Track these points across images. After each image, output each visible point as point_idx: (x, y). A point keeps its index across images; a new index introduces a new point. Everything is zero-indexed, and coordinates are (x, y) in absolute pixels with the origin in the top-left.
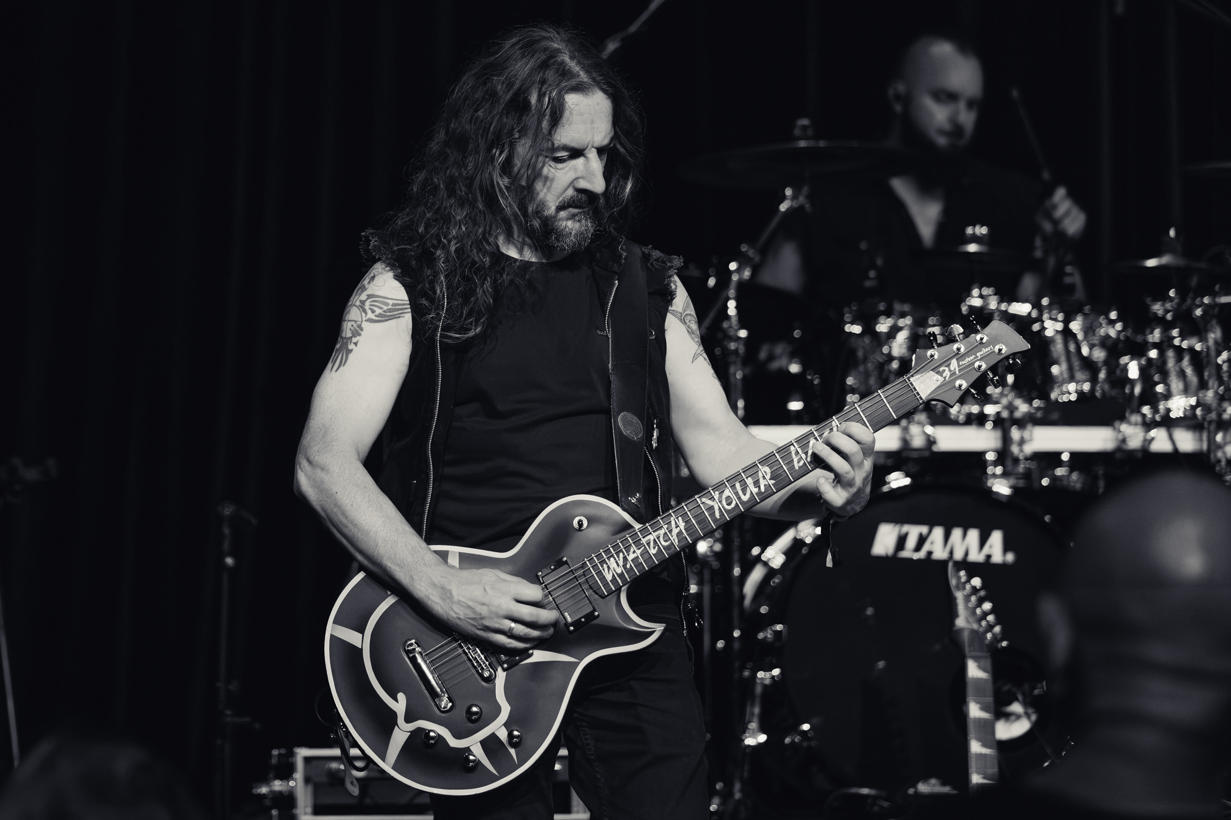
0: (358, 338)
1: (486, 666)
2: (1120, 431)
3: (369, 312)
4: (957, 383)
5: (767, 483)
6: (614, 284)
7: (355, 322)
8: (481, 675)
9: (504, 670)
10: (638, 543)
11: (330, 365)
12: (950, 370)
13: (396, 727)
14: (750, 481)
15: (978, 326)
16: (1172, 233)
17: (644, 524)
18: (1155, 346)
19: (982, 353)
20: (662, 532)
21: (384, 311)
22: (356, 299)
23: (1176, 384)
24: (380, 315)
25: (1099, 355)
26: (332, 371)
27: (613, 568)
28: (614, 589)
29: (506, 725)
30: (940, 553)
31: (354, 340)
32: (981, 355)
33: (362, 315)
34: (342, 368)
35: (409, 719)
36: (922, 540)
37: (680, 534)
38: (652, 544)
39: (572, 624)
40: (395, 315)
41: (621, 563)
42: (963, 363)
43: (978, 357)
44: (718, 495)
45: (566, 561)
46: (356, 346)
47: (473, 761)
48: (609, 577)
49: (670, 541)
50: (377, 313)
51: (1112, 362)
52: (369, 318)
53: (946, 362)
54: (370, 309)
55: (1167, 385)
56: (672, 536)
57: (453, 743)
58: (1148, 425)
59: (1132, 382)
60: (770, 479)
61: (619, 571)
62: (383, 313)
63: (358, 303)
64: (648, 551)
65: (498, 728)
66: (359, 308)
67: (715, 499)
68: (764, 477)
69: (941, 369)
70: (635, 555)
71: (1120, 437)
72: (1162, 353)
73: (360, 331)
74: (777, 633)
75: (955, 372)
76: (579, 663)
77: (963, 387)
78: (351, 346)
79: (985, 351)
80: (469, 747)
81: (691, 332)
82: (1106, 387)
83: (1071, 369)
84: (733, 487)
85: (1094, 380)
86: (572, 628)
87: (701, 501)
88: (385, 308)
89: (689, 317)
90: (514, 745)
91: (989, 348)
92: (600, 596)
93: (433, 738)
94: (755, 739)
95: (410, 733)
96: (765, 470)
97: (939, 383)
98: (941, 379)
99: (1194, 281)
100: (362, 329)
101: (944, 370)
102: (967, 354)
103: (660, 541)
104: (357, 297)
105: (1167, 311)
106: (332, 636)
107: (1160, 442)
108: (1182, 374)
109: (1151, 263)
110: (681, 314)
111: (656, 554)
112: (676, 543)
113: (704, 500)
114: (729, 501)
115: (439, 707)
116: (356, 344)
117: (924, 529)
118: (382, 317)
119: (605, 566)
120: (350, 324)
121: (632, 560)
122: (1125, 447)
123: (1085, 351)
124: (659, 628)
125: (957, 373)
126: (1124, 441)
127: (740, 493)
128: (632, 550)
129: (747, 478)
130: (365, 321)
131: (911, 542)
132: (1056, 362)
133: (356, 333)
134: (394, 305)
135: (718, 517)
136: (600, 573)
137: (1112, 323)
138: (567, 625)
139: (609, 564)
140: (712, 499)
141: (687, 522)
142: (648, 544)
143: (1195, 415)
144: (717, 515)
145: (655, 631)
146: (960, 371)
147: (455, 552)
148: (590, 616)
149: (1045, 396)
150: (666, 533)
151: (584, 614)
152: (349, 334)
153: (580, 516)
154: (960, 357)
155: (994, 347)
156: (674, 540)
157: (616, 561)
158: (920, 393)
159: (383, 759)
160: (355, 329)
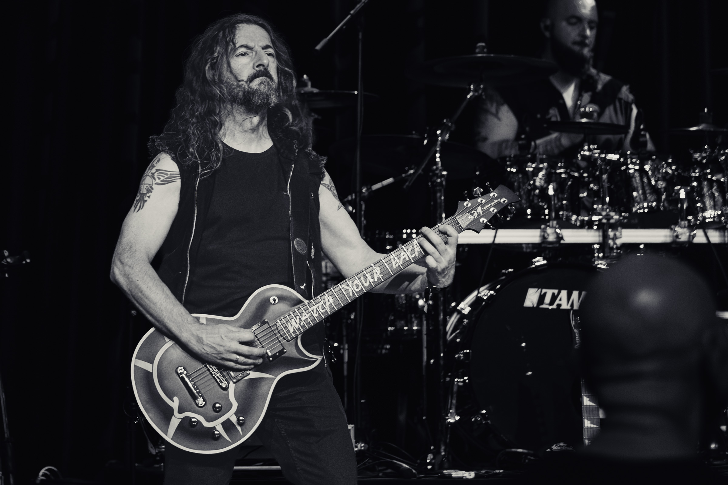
0: (150, 194)
1: (223, 380)
2: (675, 231)
3: (157, 179)
4: (481, 220)
5: (378, 276)
6: (292, 166)
7: (149, 185)
8: (221, 386)
9: (234, 383)
10: (307, 311)
11: (133, 208)
12: (477, 213)
13: (173, 416)
15: (491, 188)
16: (706, 110)
18: (697, 179)
19: (494, 203)
20: (320, 304)
22: (148, 172)
23: (708, 202)
25: (661, 184)
26: (135, 212)
27: (294, 325)
28: (294, 337)
29: (235, 414)
30: (565, 306)
31: (148, 195)
32: (494, 204)
33: (153, 181)
34: (140, 211)
35: (180, 411)
36: (554, 298)
37: (331, 305)
38: (315, 311)
39: (271, 357)
40: (171, 180)
41: (298, 321)
42: (484, 208)
43: (492, 205)
44: (351, 283)
45: (267, 321)
47: (218, 434)
48: (292, 330)
49: (325, 310)
50: (161, 180)
51: (669, 188)
52: (157, 183)
53: (475, 208)
54: (158, 177)
55: (704, 203)
56: (326, 307)
57: (206, 424)
58: (692, 227)
59: (682, 201)
60: (380, 274)
61: (297, 327)
62: (164, 179)
63: (150, 174)
64: (313, 315)
65: (231, 416)
66: (151, 177)
68: (376, 273)
69: (472, 212)
70: (306, 317)
71: (675, 234)
72: (700, 184)
73: (151, 190)
74: (465, 354)
75: (480, 214)
76: (276, 378)
77: (485, 222)
78: (146, 198)
79: (496, 201)
80: (215, 426)
81: (334, 195)
82: (666, 205)
83: (644, 193)
84: (360, 278)
85: (658, 200)
86: (271, 359)
87: (342, 287)
88: (166, 176)
90: (241, 425)
91: (498, 200)
92: (287, 341)
93: (195, 422)
94: (453, 419)
95: (181, 420)
96: (377, 269)
97: (471, 220)
98: (473, 218)
99: (719, 140)
100: (153, 189)
101: (474, 213)
102: (486, 203)
103: (319, 309)
104: (149, 171)
105: (703, 158)
106: (135, 366)
107: (700, 237)
108: (712, 196)
109: (693, 129)
110: (329, 185)
111: (317, 317)
112: (328, 310)
114: (357, 285)
115: (197, 405)
116: (149, 197)
117: (556, 291)
118: (164, 182)
119: (289, 323)
120: (145, 186)
121: (304, 320)
122: (678, 240)
123: (653, 182)
124: (319, 358)
125: (481, 214)
126: (677, 236)
127: (364, 282)
128: (304, 315)
129: (367, 274)
130: (155, 184)
131: (548, 299)
132: (635, 190)
133: (150, 190)
134: (171, 175)
135: (352, 296)
136: (286, 328)
137: (669, 165)
139: (291, 322)
140: (348, 285)
141: (334, 298)
142: (313, 311)
143: (721, 221)
144: (351, 294)
145: (318, 360)
146: (483, 213)
147: (203, 318)
148: (281, 352)
149: (629, 210)
150: (322, 305)
151: (278, 351)
152: (145, 192)
153: (274, 296)
154: (482, 205)
155: (501, 199)
156: (327, 309)
157: (295, 321)
158: (461, 225)
159: (166, 434)
160: (148, 188)
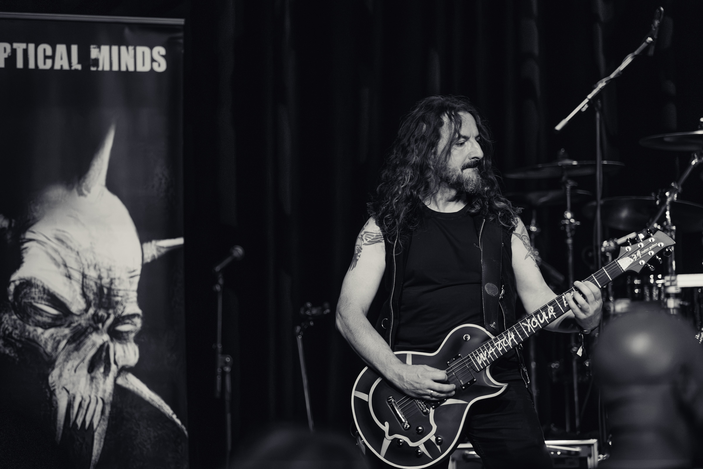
0: (360, 253)
1: (425, 407)
3: (365, 240)
4: (640, 262)
5: (552, 314)
6: (483, 221)
7: (359, 245)
8: (422, 411)
9: (433, 409)
10: (493, 346)
12: (637, 256)
13: (385, 438)
14: (544, 314)
15: (651, 234)
17: (496, 337)
19: (652, 247)
20: (504, 340)
21: (372, 239)
22: (360, 234)
24: (369, 242)
27: (482, 358)
28: (482, 368)
29: (435, 435)
33: (362, 242)
34: (354, 269)
35: (390, 434)
37: (512, 340)
38: (499, 346)
39: (463, 386)
40: (377, 241)
41: (485, 355)
42: (643, 252)
43: (650, 249)
44: (529, 321)
45: (460, 355)
46: (360, 257)
47: (420, 452)
48: (480, 362)
50: (368, 241)
52: (365, 243)
53: (635, 252)
54: (365, 239)
56: (509, 342)
57: (411, 444)
60: (553, 312)
61: (485, 359)
62: (371, 240)
63: (361, 236)
64: (497, 349)
65: (431, 436)
66: (361, 239)
67: (528, 323)
68: (550, 311)
69: (633, 255)
70: (492, 351)
76: (468, 404)
77: (643, 264)
78: (358, 258)
79: (653, 246)
80: (418, 446)
81: (525, 244)
84: (536, 317)
86: (464, 387)
87: (522, 324)
88: (372, 238)
89: (524, 237)
90: (438, 444)
91: (655, 244)
92: (476, 372)
93: (402, 443)
95: (391, 441)
96: (551, 309)
97: (631, 263)
98: (632, 260)
100: (362, 249)
102: (644, 248)
103: (503, 344)
106: (355, 397)
110: (520, 235)
111: (502, 350)
112: (510, 345)
113: (523, 323)
114: (535, 323)
115: (404, 428)
118: (371, 242)
120: (357, 247)
121: (490, 354)
124: (505, 386)
125: (640, 257)
127: (540, 319)
128: (490, 349)
129: (543, 312)
130: (363, 244)
133: (360, 251)
134: (375, 236)
136: (476, 361)
138: (461, 386)
139: (479, 356)
140: (527, 323)
141: (515, 334)
144: (529, 330)
146: (641, 256)
147: (409, 354)
148: (472, 382)
150: (505, 340)
151: (469, 381)
152: (357, 252)
153: (467, 334)
154: (641, 249)
155: (658, 244)
156: (509, 343)
157: (483, 355)
158: (622, 267)
159: (380, 453)
160: (359, 249)
